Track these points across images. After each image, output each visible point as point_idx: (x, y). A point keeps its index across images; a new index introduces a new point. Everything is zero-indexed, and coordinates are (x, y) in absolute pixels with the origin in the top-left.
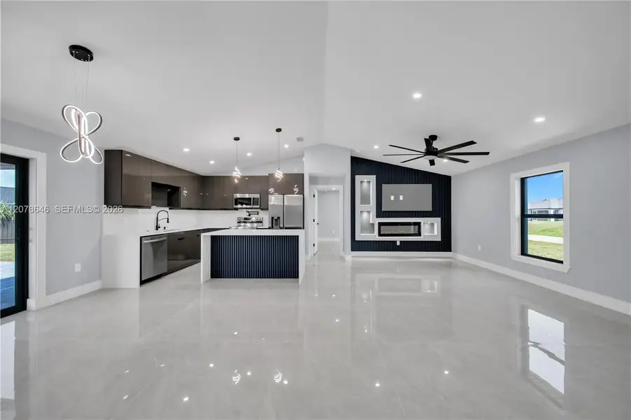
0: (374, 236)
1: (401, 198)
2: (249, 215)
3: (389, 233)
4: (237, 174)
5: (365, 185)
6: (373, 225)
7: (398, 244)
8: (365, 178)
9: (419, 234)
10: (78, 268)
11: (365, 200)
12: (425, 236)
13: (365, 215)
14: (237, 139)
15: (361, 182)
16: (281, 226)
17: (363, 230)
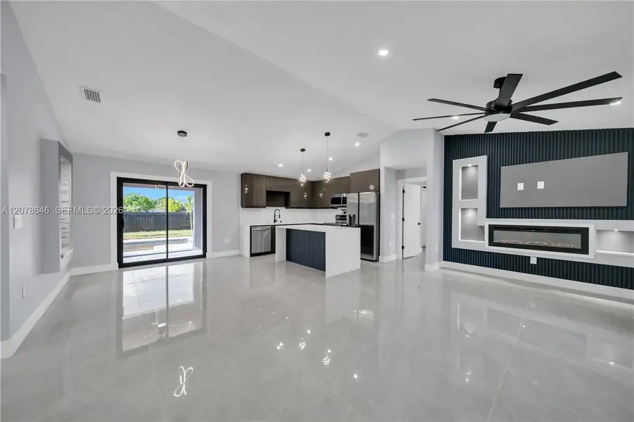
0: (483, 245)
1: (541, 185)
2: (345, 213)
3: (512, 242)
4: (303, 179)
5: (471, 171)
6: (482, 228)
7: (533, 261)
8: (469, 162)
9: (584, 249)
10: (227, 241)
11: (470, 192)
12: (597, 255)
13: (470, 214)
14: (303, 150)
15: (463, 168)
16: (357, 223)
17: (465, 234)
